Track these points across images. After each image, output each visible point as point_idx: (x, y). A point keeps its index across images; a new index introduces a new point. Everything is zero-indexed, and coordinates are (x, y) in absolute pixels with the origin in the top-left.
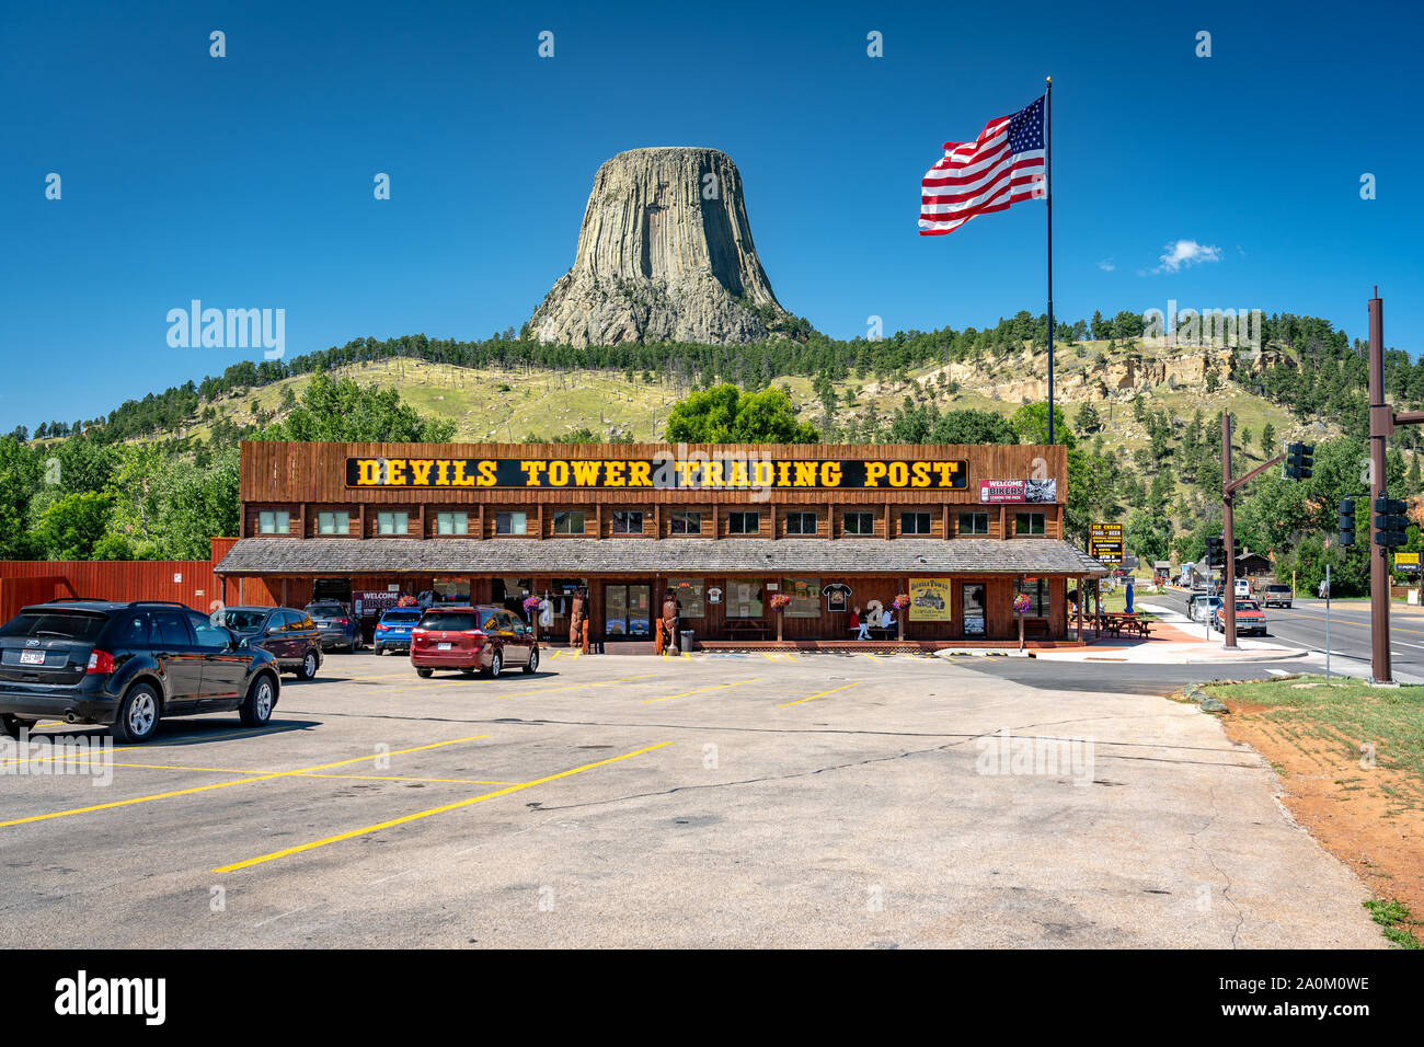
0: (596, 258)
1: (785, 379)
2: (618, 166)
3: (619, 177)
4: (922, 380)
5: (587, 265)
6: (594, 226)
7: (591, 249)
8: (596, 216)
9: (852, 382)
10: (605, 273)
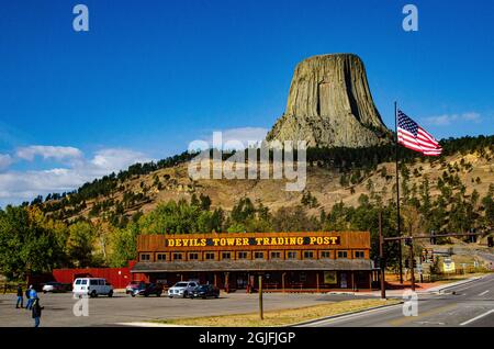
0: (295, 108)
1: (384, 164)
2: (305, 64)
3: (305, 70)
4: (452, 163)
5: (291, 112)
6: (294, 93)
7: (293, 104)
8: (295, 88)
9: (418, 165)
10: (299, 115)
